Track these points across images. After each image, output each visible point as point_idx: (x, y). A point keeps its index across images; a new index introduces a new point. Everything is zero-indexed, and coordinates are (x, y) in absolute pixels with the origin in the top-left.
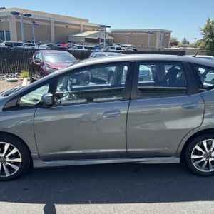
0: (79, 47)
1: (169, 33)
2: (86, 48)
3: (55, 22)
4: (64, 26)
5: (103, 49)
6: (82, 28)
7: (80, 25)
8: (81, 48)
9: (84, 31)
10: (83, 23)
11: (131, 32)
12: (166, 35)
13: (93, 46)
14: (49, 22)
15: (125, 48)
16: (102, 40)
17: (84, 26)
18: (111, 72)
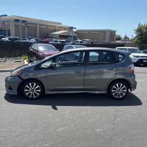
0: (56, 41)
1: (115, 32)
2: (60, 42)
3: (40, 25)
4: (46, 27)
5: (71, 43)
6: (57, 29)
7: (56, 27)
8: (57, 42)
9: (59, 30)
10: (58, 25)
11: (90, 31)
12: (112, 33)
13: (65, 41)
14: (36, 24)
15: (86, 42)
16: (71, 37)
17: (59, 27)
18: (77, 56)
